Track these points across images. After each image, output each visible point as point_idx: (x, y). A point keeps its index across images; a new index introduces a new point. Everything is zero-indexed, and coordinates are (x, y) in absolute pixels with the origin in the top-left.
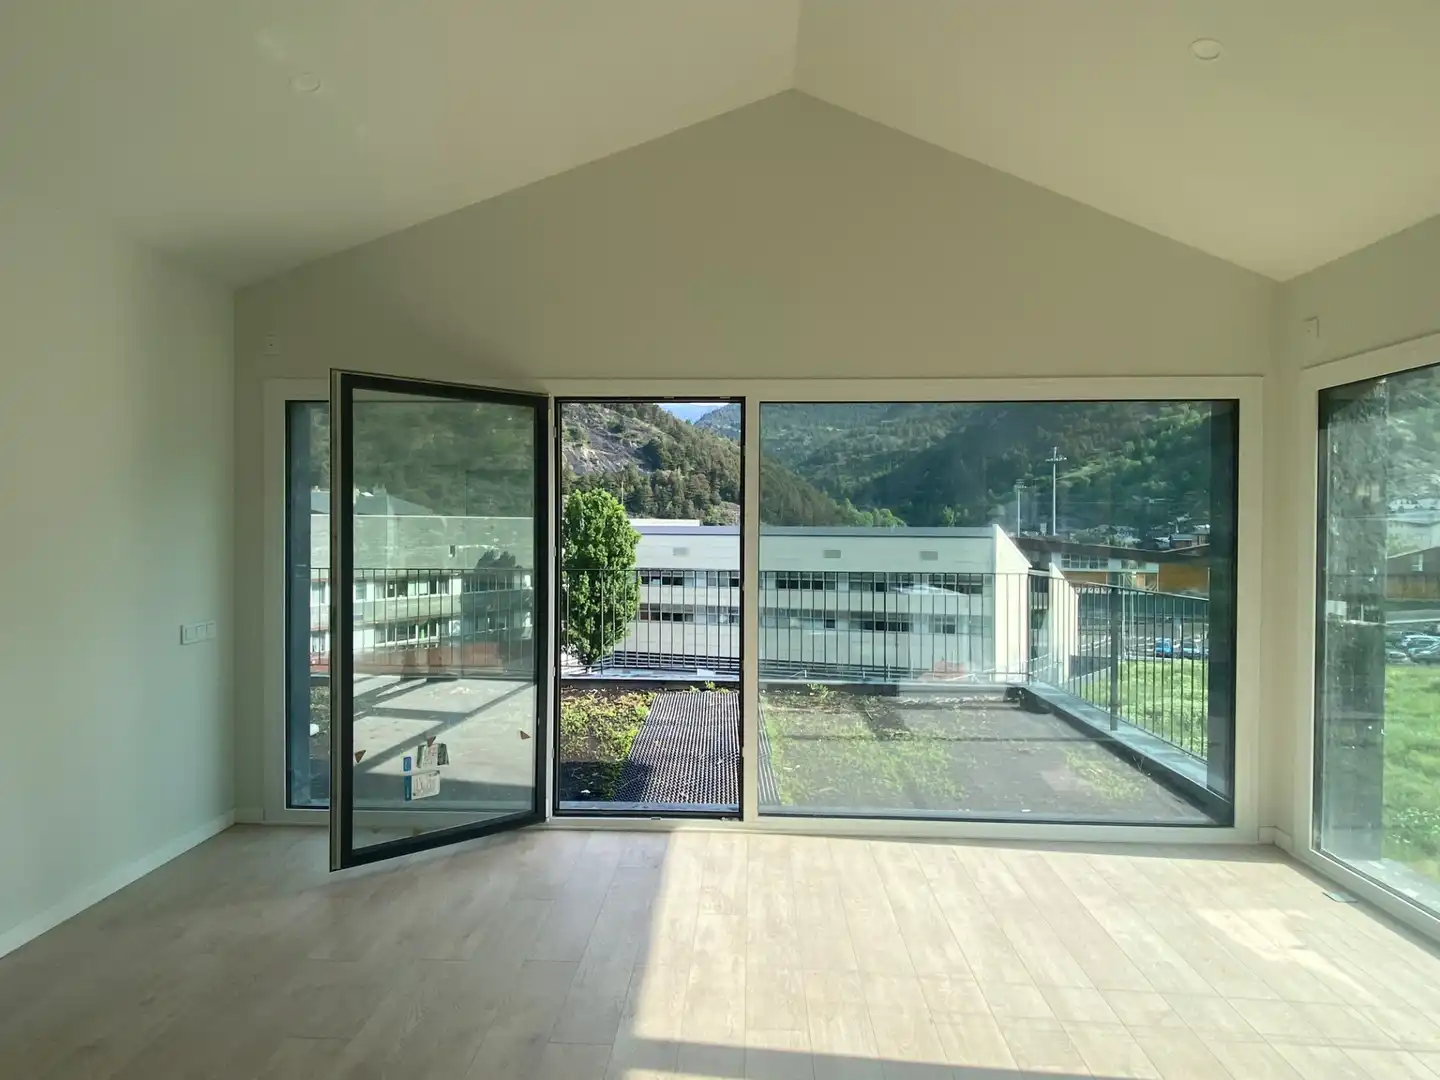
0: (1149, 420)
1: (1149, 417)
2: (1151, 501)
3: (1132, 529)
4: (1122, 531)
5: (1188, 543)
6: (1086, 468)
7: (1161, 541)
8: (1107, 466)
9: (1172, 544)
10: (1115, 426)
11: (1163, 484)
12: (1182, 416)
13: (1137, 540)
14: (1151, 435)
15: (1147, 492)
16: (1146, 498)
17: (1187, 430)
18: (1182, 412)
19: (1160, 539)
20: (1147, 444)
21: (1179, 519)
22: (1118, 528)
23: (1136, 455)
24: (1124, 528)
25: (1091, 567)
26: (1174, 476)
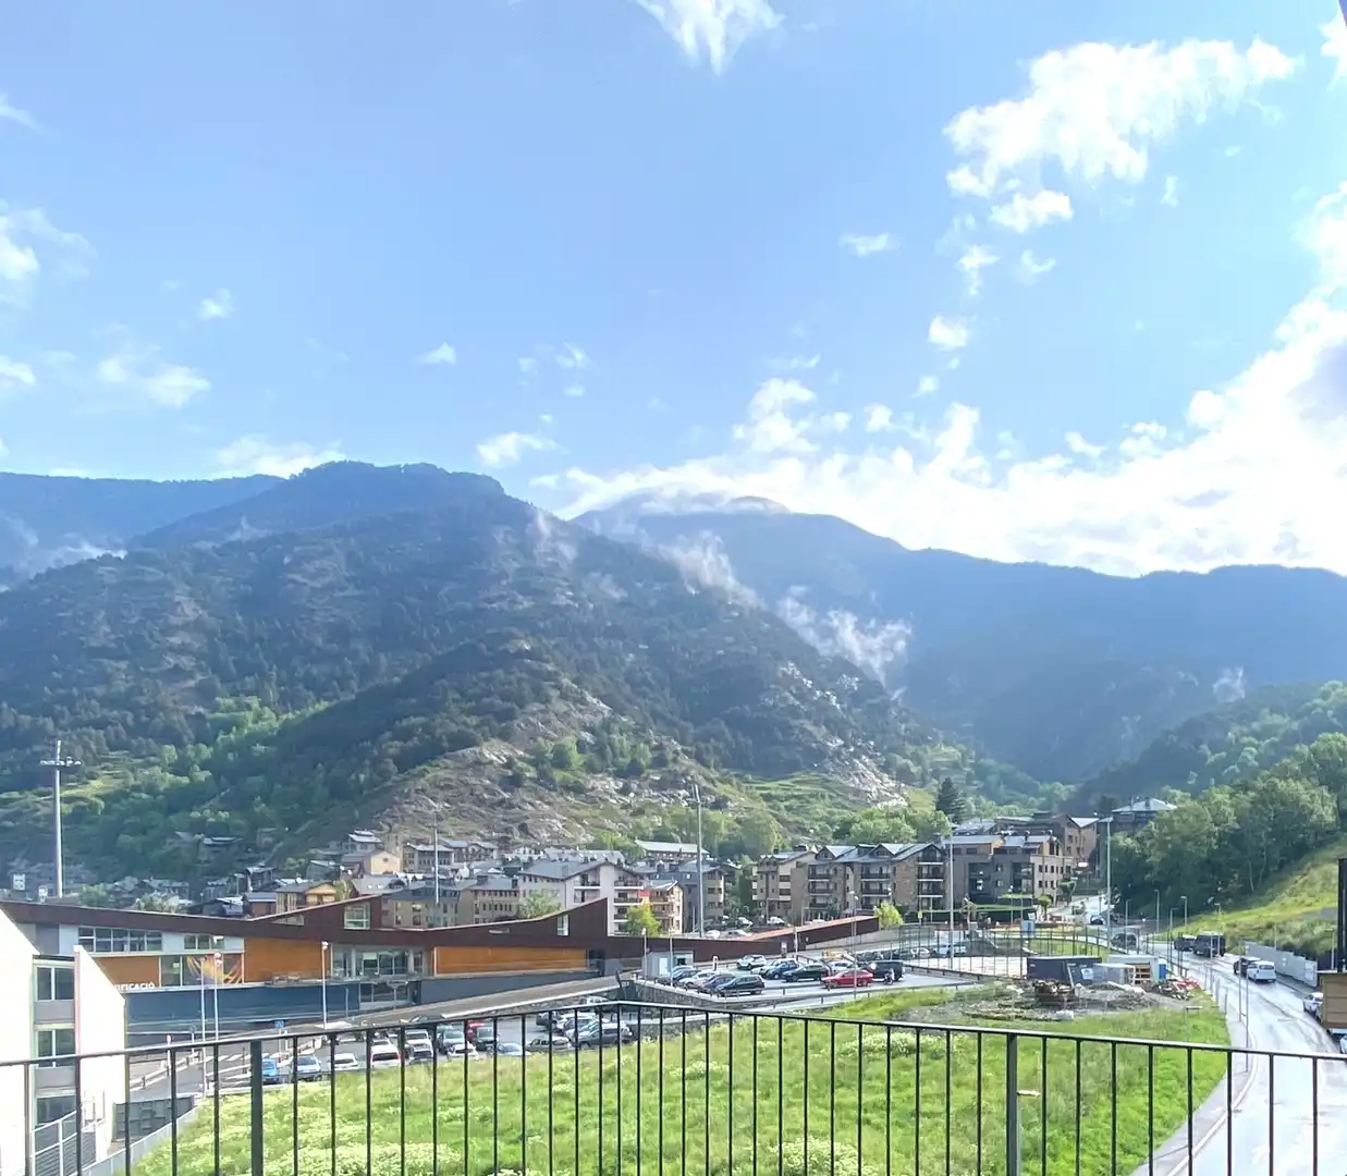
0: (199, 715)
1: (201, 710)
2: (208, 841)
3: (175, 884)
4: (161, 889)
5: (270, 906)
6: (96, 783)
7: (230, 904)
8: (132, 781)
9: (248, 908)
10: (144, 719)
11: (224, 815)
12: (250, 715)
13: (186, 902)
14: (204, 738)
15: (199, 827)
16: (198, 837)
17: (254, 738)
18: (249, 707)
19: (226, 900)
20: (198, 752)
21: (251, 870)
22: (155, 883)
23: (180, 768)
24: (166, 883)
25: (133, 948)
26: (240, 803)
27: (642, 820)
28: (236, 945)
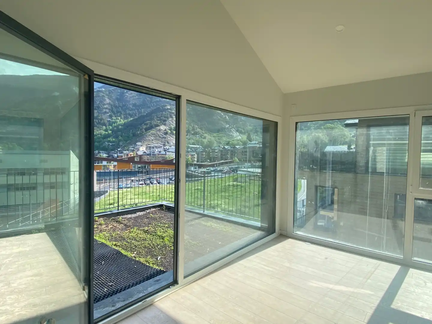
1: (110, 120)
2: (111, 144)
3: (105, 152)
4: (102, 153)
5: (122, 156)
7: (115, 156)
8: (97, 133)
9: (118, 157)
10: (100, 121)
11: (114, 139)
12: (118, 121)
13: (107, 155)
14: (111, 125)
15: (109, 141)
16: (109, 143)
17: (119, 125)
18: (118, 119)
19: (114, 155)
20: (109, 128)
21: (119, 149)
22: (101, 152)
23: (106, 130)
25: (98, 164)
26: (117, 137)
27: (190, 141)
28: (116, 163)
